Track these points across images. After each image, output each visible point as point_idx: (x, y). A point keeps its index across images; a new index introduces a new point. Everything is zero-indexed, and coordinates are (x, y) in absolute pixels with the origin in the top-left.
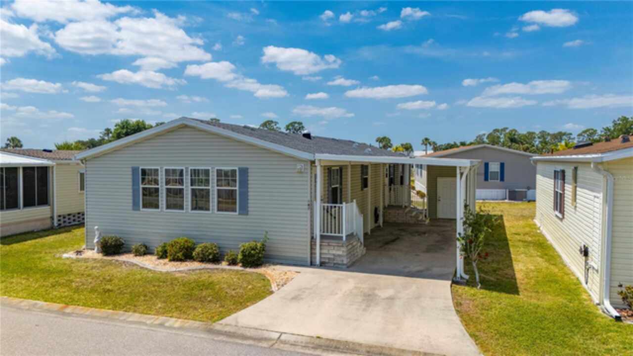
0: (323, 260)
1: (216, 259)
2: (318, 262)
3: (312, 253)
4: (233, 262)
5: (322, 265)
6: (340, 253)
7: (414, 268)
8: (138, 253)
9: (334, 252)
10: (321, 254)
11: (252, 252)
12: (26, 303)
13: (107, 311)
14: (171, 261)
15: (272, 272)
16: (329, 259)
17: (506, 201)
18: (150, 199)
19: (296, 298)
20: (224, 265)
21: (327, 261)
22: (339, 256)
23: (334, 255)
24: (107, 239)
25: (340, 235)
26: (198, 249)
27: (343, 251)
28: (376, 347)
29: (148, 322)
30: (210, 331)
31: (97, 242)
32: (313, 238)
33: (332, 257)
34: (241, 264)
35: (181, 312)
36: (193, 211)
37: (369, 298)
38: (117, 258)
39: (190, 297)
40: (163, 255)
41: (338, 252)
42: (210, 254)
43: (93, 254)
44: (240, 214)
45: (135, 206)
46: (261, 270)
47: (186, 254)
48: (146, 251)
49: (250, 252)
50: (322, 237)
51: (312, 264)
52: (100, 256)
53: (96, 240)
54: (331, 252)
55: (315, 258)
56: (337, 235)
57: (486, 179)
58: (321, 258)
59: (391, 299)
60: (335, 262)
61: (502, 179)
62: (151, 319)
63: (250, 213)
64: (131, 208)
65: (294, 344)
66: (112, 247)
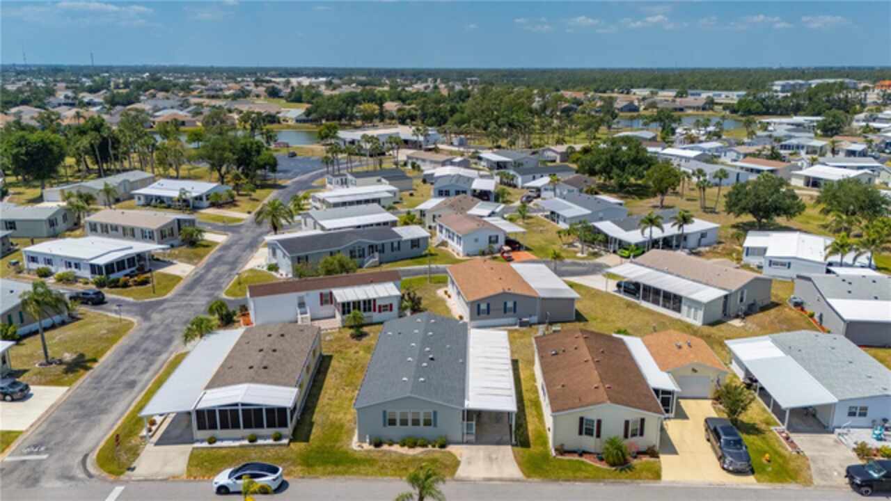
1: (425, 445)
3: (464, 439)
4: (434, 446)
5: (467, 443)
6: (473, 439)
7: (497, 440)
9: (470, 439)
10: (466, 440)
11: (442, 442)
14: (409, 448)
15: (452, 449)
17: (517, 327)
18: (392, 422)
19: (470, 463)
20: (430, 447)
24: (374, 441)
25: (473, 432)
26: (419, 443)
27: (474, 437)
30: (455, 481)
31: (370, 442)
32: (463, 435)
34: (437, 447)
36: (414, 427)
38: (380, 448)
40: (403, 445)
42: (423, 443)
43: (368, 447)
44: (434, 427)
45: (385, 425)
46: (448, 449)
47: (414, 445)
48: (392, 443)
50: (466, 433)
51: (463, 443)
53: (367, 440)
57: (505, 312)
59: (497, 458)
61: (515, 312)
63: (439, 427)
65: (481, 481)
66: (378, 444)
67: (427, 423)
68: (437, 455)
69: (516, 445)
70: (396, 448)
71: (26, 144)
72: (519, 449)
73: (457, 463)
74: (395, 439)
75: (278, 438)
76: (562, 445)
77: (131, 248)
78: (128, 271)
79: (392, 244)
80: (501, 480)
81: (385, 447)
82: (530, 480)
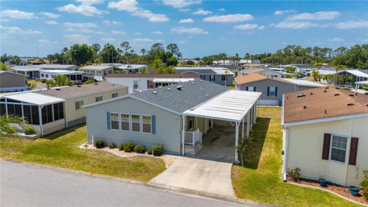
0: (185, 153)
1: (143, 151)
2: (183, 154)
3: (181, 150)
4: (150, 153)
5: (185, 155)
6: (192, 150)
7: (220, 156)
8: (111, 148)
9: (189, 150)
10: (184, 151)
11: (158, 150)
12: (77, 172)
13: (108, 176)
14: (125, 152)
15: (166, 158)
16: (188, 153)
17: (277, 106)
18: (115, 125)
19: (175, 171)
20: (146, 154)
21: (187, 153)
22: (192, 152)
23: (189, 151)
24: (98, 142)
25: (192, 144)
26: (136, 148)
27: (193, 150)
28: (201, 192)
29: (124, 181)
30: (146, 185)
31: (94, 142)
32: (181, 144)
33: (189, 152)
34: (153, 154)
35: (135, 177)
36: (133, 132)
37: (201, 172)
38: (102, 149)
39: (136, 170)
40: (122, 149)
41: (191, 150)
42: (141, 150)
43: (92, 147)
44: (152, 133)
45: (109, 128)
46: (161, 157)
47: (131, 149)
48: (114, 146)
49: (157, 150)
50: (185, 144)
51: (181, 155)
52: (95, 148)
53: (93, 141)
54: (188, 150)
55: (182, 152)
56: (191, 143)
57: (268, 95)
58: (184, 152)
59: (209, 172)
60: (190, 154)
61: (276, 95)
62: (124, 180)
63: (156, 133)
64: (107, 128)
65: (175, 191)
66: (100, 145)
67: (147, 128)
68: (145, 161)
69: (240, 165)
70: (116, 152)
71: (77, 48)
72: (242, 169)
76: (297, 169)
78: (76, 81)
79: (210, 76)
81: (106, 149)
82: (240, 200)
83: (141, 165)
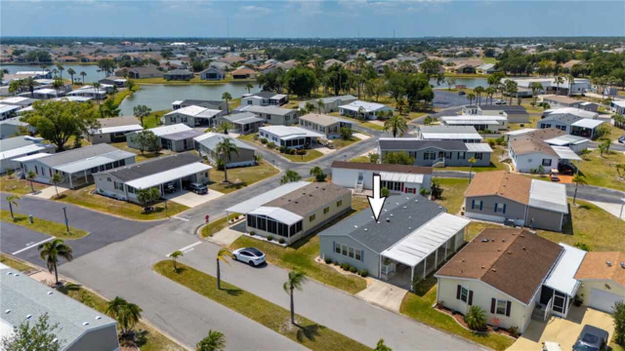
1: (355, 272)
2: (380, 278)
4: (359, 274)
5: (381, 280)
10: (381, 276)
11: (364, 273)
12: (316, 281)
13: (333, 287)
14: (344, 270)
15: (369, 279)
17: (502, 225)
18: (338, 250)
19: (371, 291)
20: (356, 274)
24: (327, 259)
26: (351, 269)
30: (354, 297)
31: (324, 259)
32: (379, 272)
34: (361, 275)
35: (348, 290)
36: (350, 257)
37: (387, 293)
38: (330, 265)
39: (349, 285)
40: (342, 267)
41: (385, 277)
42: (354, 270)
43: (323, 261)
44: (361, 261)
45: (334, 251)
46: (366, 279)
47: (347, 269)
48: (336, 264)
50: (381, 272)
51: (378, 278)
52: (325, 263)
54: (383, 277)
56: (385, 273)
57: (495, 211)
59: (391, 294)
60: (384, 279)
61: (504, 212)
62: (342, 291)
63: (364, 262)
65: (368, 303)
66: (328, 262)
67: (358, 258)
68: (356, 279)
69: (413, 292)
70: (338, 268)
72: (413, 295)
73: (364, 288)
74: (339, 263)
75: (282, 242)
76: (442, 302)
77: (305, 134)
78: (299, 146)
79: (459, 153)
80: (382, 307)
81: (332, 265)
82: (401, 314)
83: (352, 282)
